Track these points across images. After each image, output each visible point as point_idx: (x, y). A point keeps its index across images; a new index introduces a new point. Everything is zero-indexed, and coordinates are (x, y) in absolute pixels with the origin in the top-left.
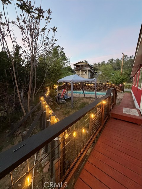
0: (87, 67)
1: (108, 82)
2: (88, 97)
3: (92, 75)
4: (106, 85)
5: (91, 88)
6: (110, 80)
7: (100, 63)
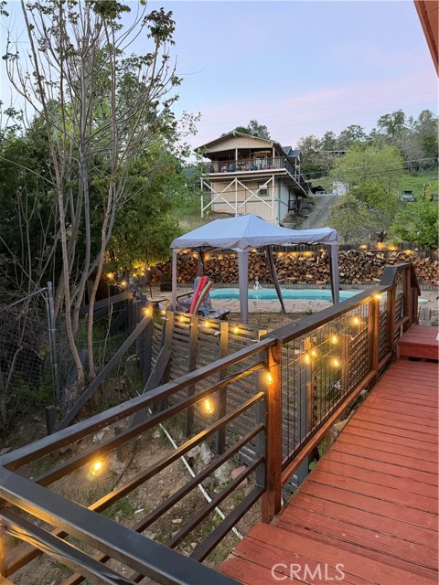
0: (270, 163)
1: (382, 238)
2: (295, 311)
3: (297, 203)
4: (375, 252)
5: (303, 273)
6: (393, 228)
7: (337, 135)
